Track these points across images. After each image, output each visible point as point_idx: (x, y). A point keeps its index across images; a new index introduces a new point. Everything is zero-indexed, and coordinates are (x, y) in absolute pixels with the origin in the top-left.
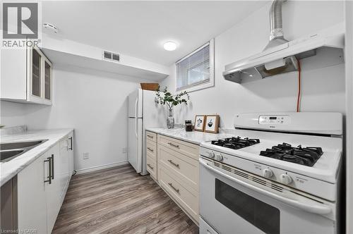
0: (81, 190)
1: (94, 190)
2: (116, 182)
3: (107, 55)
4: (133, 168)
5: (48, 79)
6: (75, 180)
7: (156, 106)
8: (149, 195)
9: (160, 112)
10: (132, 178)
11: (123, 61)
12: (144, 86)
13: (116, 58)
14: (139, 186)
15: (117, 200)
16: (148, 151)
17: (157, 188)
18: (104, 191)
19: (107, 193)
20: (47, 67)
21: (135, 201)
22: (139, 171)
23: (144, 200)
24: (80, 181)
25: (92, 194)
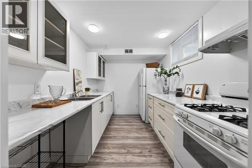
0: (115, 122)
1: (121, 124)
2: (131, 122)
3: (126, 51)
4: (141, 117)
5: (104, 68)
6: (113, 117)
7: (156, 78)
8: (147, 135)
9: (158, 82)
10: (140, 123)
11: (134, 53)
12: (148, 66)
13: (131, 51)
14: (142, 128)
15: (129, 131)
16: (149, 108)
17: (153, 133)
18: (124, 125)
19: (125, 127)
20: (104, 62)
21: (138, 135)
22: (143, 119)
23: (144, 137)
24: (115, 118)
25: (119, 125)
